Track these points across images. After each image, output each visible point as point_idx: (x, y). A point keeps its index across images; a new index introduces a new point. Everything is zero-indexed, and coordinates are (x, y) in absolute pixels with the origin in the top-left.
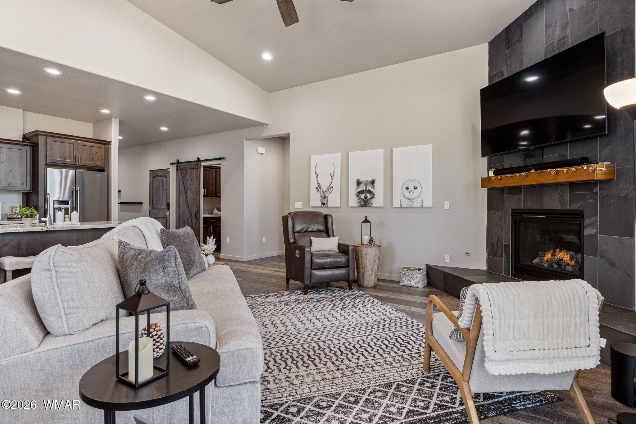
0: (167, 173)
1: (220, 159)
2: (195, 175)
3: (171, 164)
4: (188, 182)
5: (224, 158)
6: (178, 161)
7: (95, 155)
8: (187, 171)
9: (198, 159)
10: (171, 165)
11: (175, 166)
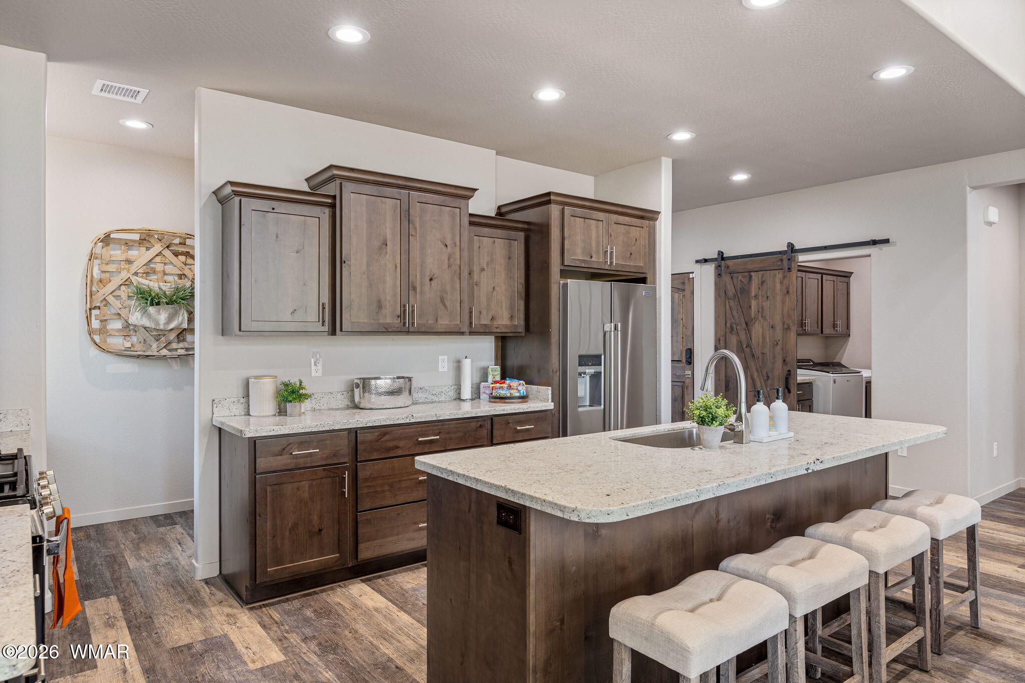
0: (684, 283)
1: (874, 243)
2: (778, 286)
3: (697, 262)
4: (754, 303)
5: (887, 241)
6: (721, 254)
7: (635, 245)
8: (751, 277)
9: (791, 246)
10: (698, 266)
11: (710, 269)
